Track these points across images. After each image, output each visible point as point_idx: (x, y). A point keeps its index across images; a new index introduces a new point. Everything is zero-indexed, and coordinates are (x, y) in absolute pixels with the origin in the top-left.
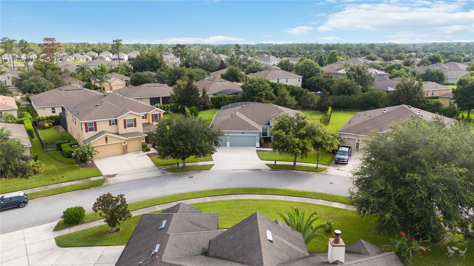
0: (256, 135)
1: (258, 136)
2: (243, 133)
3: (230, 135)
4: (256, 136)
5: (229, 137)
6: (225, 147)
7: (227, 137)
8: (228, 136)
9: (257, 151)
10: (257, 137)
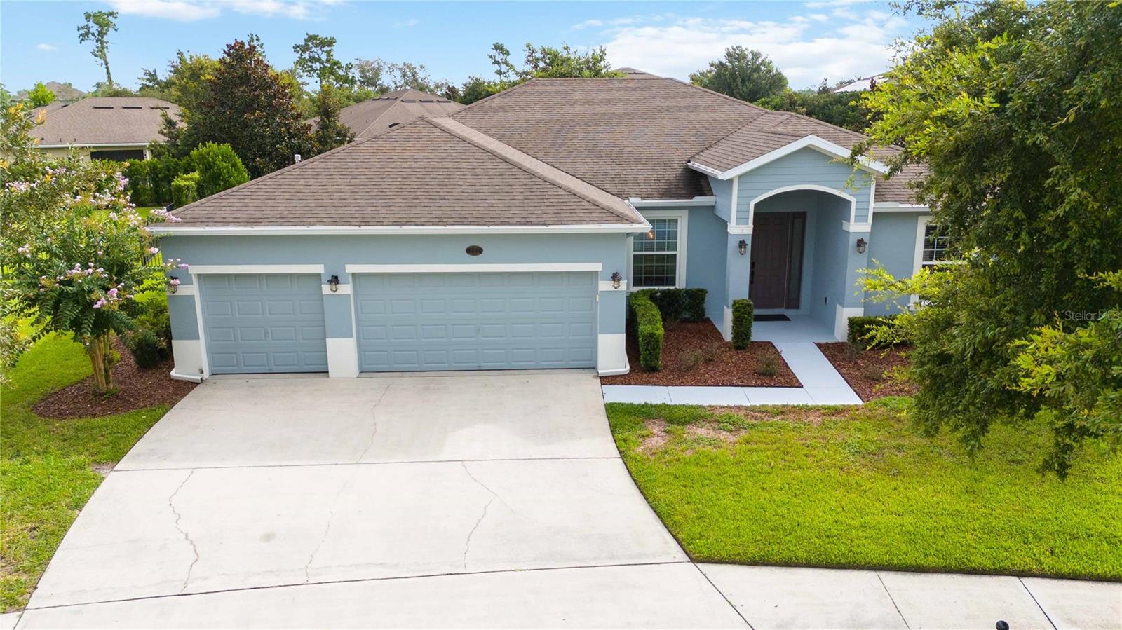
0: (597, 267)
1: (615, 277)
2: (474, 251)
3: (351, 268)
4: (594, 274)
5: (345, 289)
6: (319, 380)
7: (326, 289)
8: (335, 280)
9: (613, 410)
10: (605, 286)
